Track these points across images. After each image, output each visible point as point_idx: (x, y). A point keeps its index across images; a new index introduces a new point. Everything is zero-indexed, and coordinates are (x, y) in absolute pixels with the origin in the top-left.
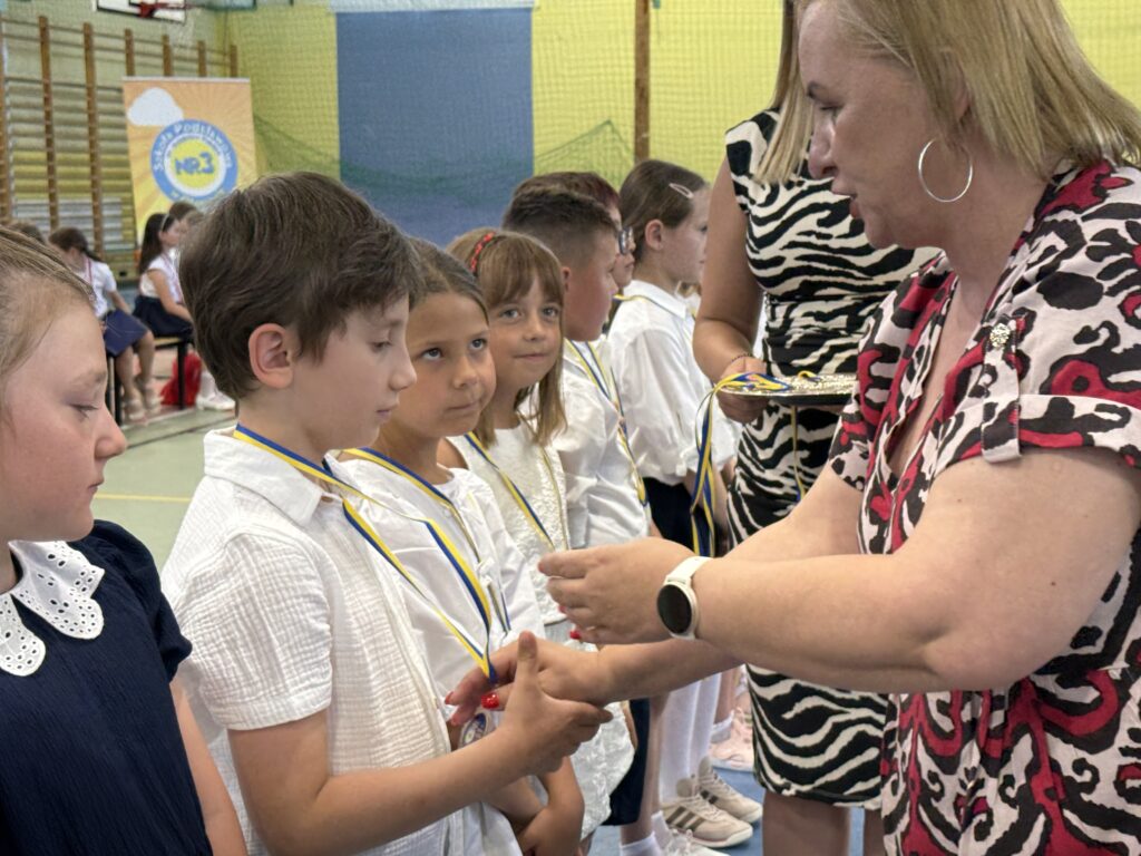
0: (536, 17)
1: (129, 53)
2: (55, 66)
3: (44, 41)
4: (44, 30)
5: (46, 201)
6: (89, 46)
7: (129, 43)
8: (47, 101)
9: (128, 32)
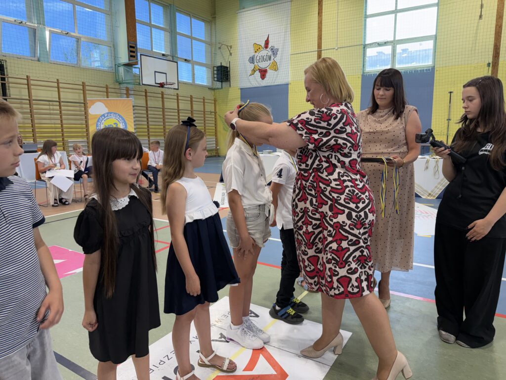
0: (289, 86)
1: (178, 100)
2: (149, 103)
3: (146, 96)
4: (146, 93)
5: (147, 139)
6: (163, 98)
7: (178, 97)
8: (147, 112)
9: (177, 94)
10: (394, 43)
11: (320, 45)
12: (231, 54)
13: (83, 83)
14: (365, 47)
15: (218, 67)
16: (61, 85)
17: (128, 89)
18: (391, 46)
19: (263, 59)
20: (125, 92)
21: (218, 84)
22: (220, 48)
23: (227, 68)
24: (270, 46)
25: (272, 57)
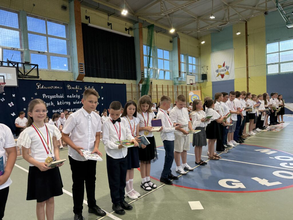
0: (235, 80)
2: (183, 90)
3: (182, 88)
4: (182, 87)
6: (186, 88)
9: (190, 86)
10: (279, 63)
11: (247, 65)
12: (207, 69)
13: (168, 85)
14: (267, 65)
15: (202, 75)
16: (163, 86)
17: (177, 86)
18: (278, 65)
19: (223, 71)
20: (176, 87)
21: (202, 81)
22: (202, 67)
23: (206, 74)
24: (225, 66)
25: (226, 70)
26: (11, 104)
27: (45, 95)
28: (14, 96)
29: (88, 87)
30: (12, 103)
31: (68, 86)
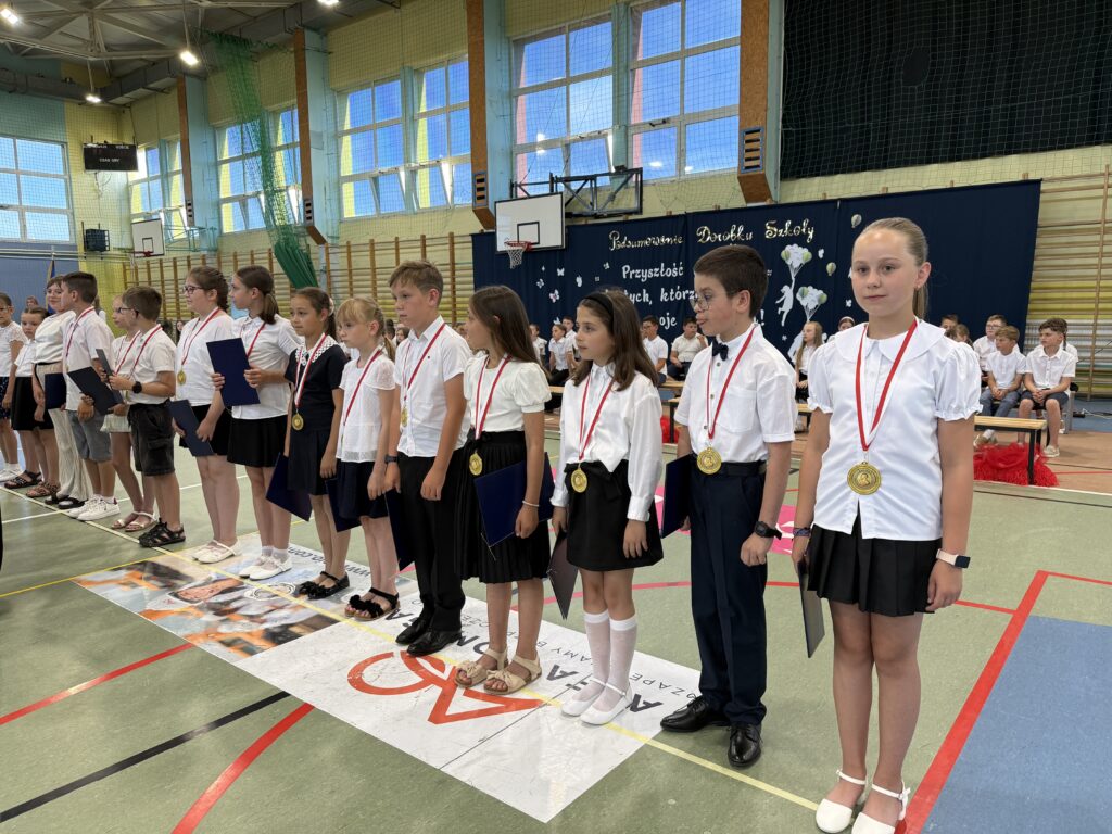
26: (555, 296)
27: (628, 267)
28: (561, 272)
29: (781, 226)
30: (557, 292)
31: (702, 230)
